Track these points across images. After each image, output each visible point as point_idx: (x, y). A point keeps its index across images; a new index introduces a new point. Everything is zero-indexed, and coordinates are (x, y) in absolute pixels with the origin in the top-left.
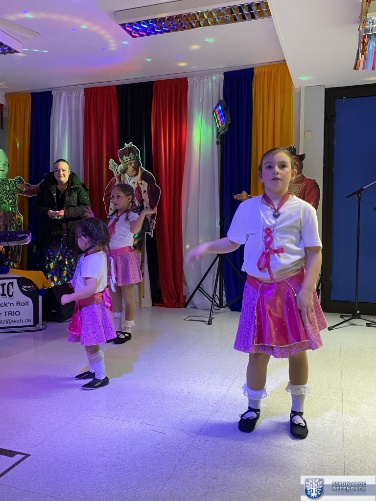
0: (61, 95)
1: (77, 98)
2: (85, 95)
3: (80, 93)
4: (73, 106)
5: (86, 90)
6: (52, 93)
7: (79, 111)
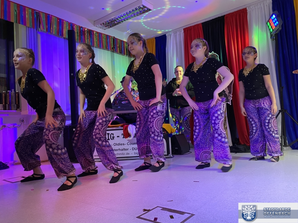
0: (171, 35)
1: (180, 35)
2: (184, 32)
3: (181, 32)
4: (178, 40)
5: (185, 30)
6: (166, 35)
7: (181, 42)
